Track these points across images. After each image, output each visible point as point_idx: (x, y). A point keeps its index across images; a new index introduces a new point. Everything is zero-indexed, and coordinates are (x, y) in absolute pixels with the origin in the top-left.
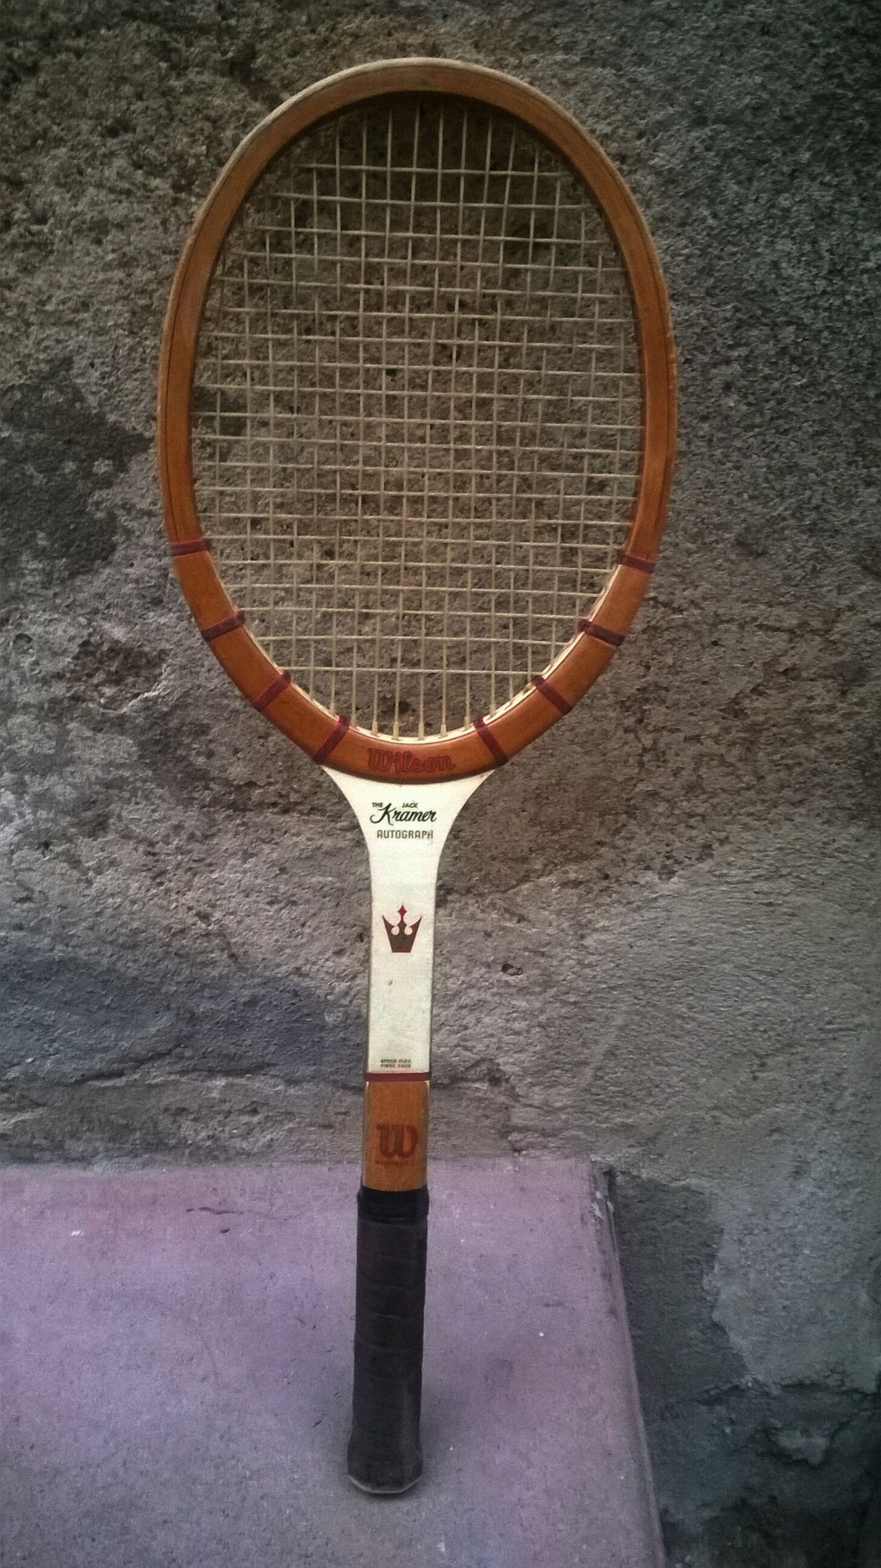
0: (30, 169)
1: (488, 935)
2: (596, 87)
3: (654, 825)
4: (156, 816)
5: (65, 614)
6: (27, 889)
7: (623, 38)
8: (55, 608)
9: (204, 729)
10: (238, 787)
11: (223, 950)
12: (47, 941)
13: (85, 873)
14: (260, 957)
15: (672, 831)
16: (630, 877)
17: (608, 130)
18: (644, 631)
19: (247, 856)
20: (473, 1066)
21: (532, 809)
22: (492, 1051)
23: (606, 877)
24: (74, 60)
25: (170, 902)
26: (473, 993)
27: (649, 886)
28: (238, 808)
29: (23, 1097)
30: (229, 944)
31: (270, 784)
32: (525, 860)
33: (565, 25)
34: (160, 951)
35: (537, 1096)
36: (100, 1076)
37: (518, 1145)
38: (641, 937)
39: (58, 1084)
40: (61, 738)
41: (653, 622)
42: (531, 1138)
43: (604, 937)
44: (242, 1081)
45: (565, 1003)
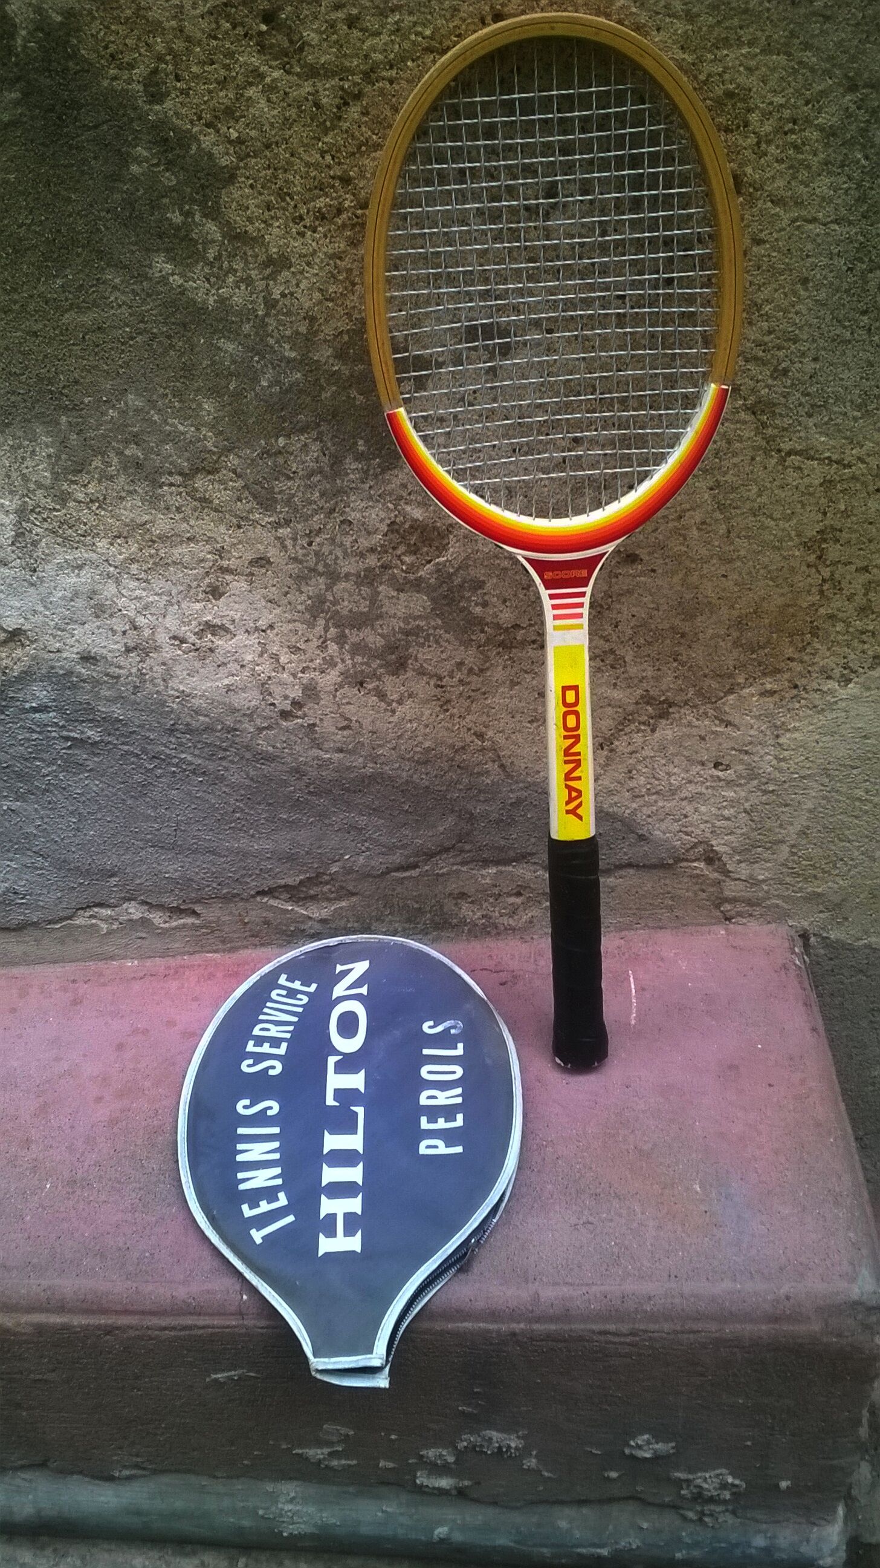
0: (356, 169)
1: (703, 738)
2: (773, 70)
3: (833, 642)
4: (444, 656)
5: (378, 501)
6: (346, 719)
7: (792, 32)
8: (370, 498)
9: (481, 585)
10: (507, 628)
11: (494, 761)
12: (361, 760)
13: (389, 704)
14: (523, 766)
15: (848, 646)
16: (815, 686)
17: (782, 101)
18: (821, 485)
19: (513, 684)
20: (692, 848)
21: (735, 634)
22: (708, 835)
23: (796, 687)
24: (388, 86)
25: (454, 725)
26: (691, 787)
27: (831, 692)
28: (506, 646)
29: (342, 888)
30: (499, 757)
31: (531, 625)
32: (731, 676)
33: (748, 27)
34: (445, 766)
35: (744, 871)
36: (399, 869)
37: (728, 914)
38: (825, 735)
39: (369, 875)
40: (373, 600)
41: (828, 477)
42: (741, 907)
43: (796, 735)
44: (510, 868)
45: (765, 792)
